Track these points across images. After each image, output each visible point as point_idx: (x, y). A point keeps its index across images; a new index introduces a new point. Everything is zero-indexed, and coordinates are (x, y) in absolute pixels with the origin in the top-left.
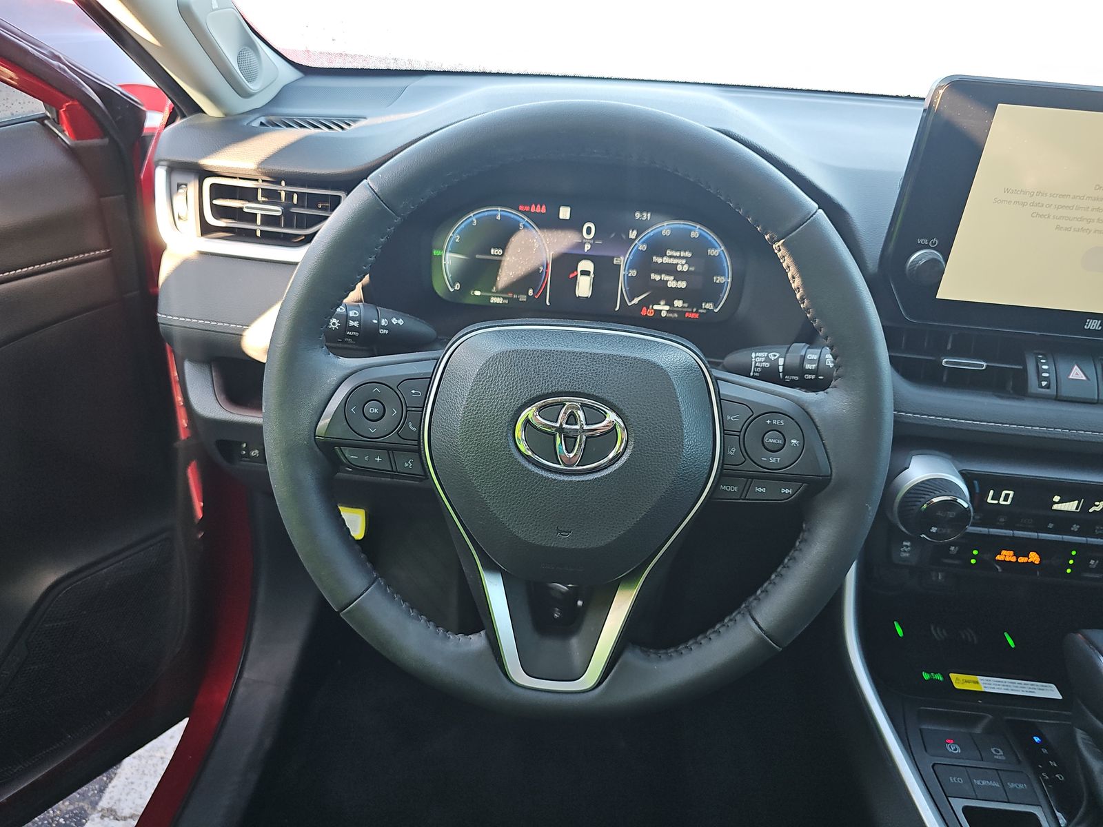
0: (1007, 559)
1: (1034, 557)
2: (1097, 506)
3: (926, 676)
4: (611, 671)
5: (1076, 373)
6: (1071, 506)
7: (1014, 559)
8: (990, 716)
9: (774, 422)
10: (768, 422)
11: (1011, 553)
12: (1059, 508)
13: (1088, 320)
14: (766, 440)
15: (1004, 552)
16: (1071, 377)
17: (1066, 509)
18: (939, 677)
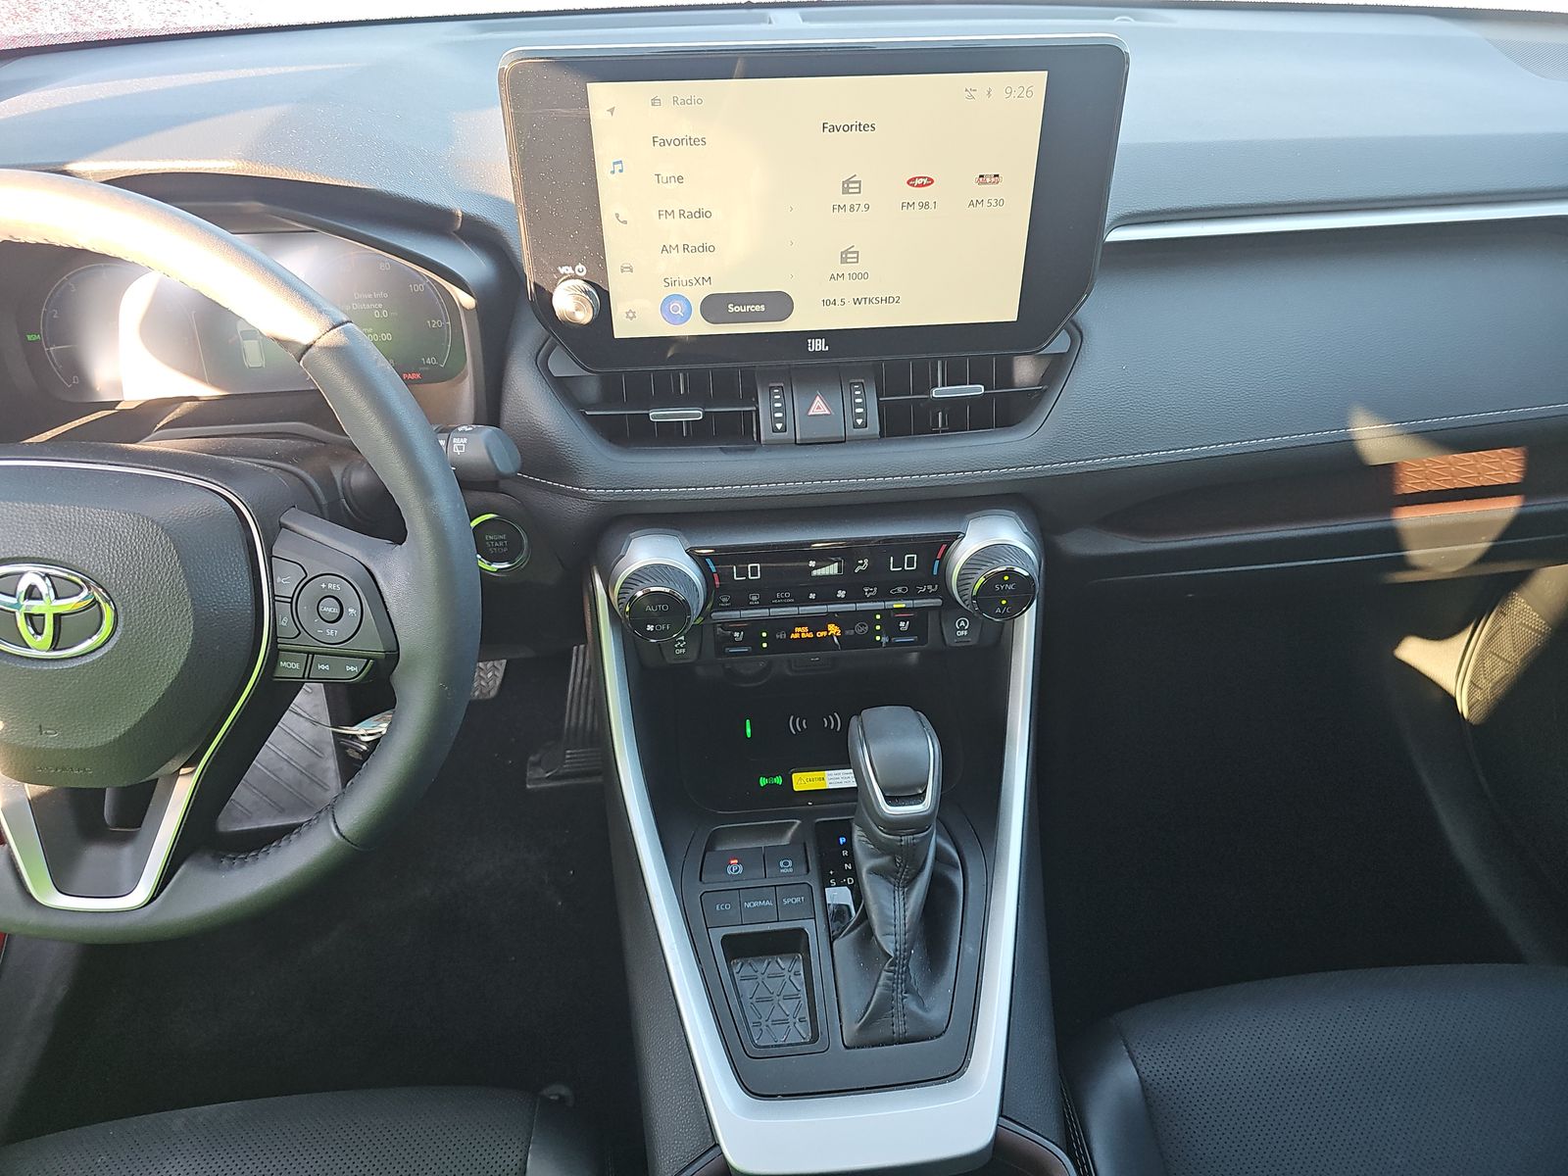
0: (803, 636)
1: (833, 629)
2: (862, 565)
3: (763, 782)
4: (171, 879)
5: (819, 407)
6: (832, 569)
7: (811, 635)
8: (798, 822)
9: (330, 585)
10: (323, 586)
11: (806, 629)
12: (819, 574)
13: (809, 341)
14: (320, 609)
15: (798, 629)
16: (811, 413)
17: (827, 573)
18: (779, 780)
